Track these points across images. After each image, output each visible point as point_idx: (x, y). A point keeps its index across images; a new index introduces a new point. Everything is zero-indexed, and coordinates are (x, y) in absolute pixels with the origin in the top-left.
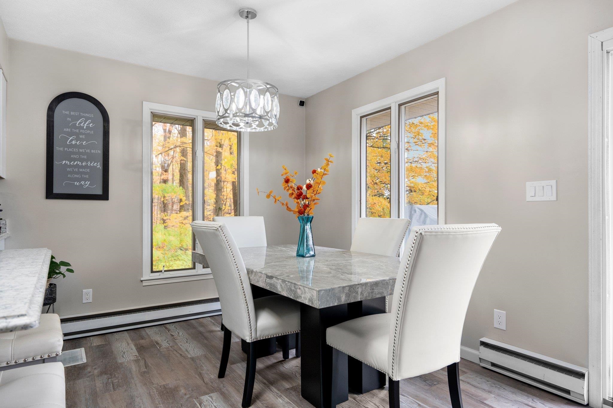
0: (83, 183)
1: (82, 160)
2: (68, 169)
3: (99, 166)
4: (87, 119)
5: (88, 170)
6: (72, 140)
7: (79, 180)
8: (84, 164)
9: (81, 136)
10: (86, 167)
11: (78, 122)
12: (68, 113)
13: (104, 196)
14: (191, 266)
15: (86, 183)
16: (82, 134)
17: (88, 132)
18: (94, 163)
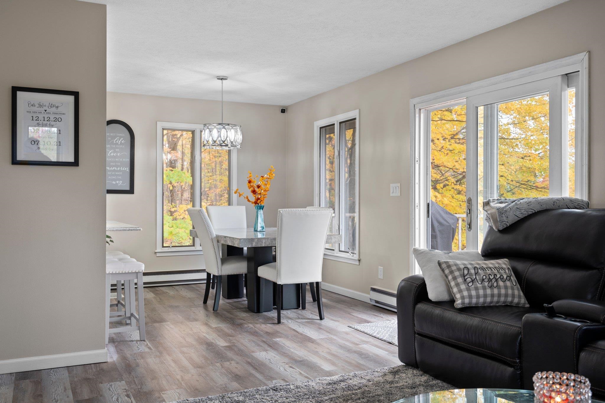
0: (118, 182)
1: (117, 167)
2: (109, 173)
3: (128, 170)
4: (121, 137)
5: (121, 173)
6: (111, 153)
7: (115, 180)
8: (118, 169)
9: (117, 150)
10: (120, 171)
11: (115, 140)
12: (108, 134)
13: (131, 191)
14: (192, 244)
15: (120, 182)
16: (117, 148)
17: (121, 146)
18: (125, 168)
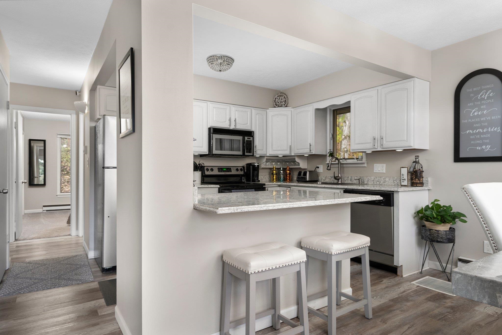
0: (484, 147)
1: (483, 128)
2: (471, 137)
3: (499, 130)
4: (487, 90)
5: (489, 135)
6: (474, 112)
7: (481, 145)
8: (485, 130)
9: (482, 107)
10: (487, 132)
11: (480, 95)
12: (471, 90)
15: (487, 147)
16: (483, 104)
17: (489, 101)
18: (494, 128)
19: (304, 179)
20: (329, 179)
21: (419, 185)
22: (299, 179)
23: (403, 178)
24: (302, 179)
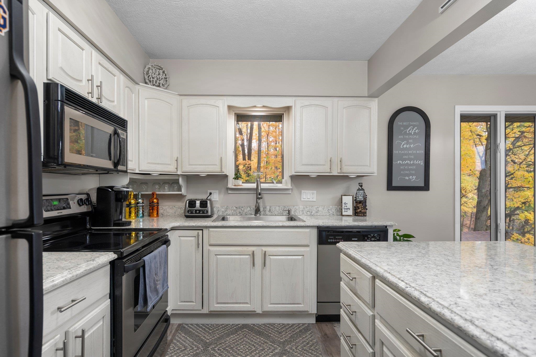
0: (411, 177)
1: (410, 160)
2: (401, 167)
3: (422, 163)
4: (414, 126)
5: (415, 167)
6: (404, 145)
7: (408, 175)
8: (412, 162)
9: (410, 141)
10: (413, 164)
11: (408, 130)
12: (401, 124)
13: (426, 187)
15: (413, 177)
16: (410, 139)
17: (415, 136)
18: (419, 161)
19: (203, 213)
20: (233, 211)
21: (361, 215)
22: (190, 214)
23: (346, 207)
24: (199, 213)
